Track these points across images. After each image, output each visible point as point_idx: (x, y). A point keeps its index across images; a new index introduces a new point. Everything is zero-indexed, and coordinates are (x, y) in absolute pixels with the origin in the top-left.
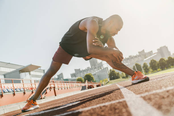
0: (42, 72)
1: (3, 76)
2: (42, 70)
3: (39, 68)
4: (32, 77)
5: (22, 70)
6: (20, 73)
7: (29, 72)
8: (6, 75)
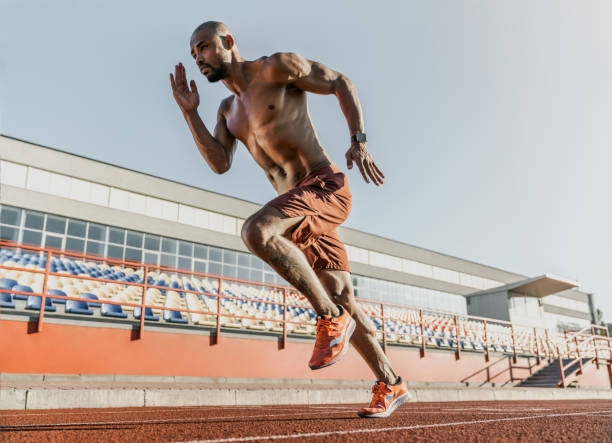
0: (583, 301)
1: (464, 300)
2: (584, 294)
3: (575, 289)
4: (546, 311)
5: (517, 288)
6: (509, 298)
7: (538, 295)
8: (472, 299)
